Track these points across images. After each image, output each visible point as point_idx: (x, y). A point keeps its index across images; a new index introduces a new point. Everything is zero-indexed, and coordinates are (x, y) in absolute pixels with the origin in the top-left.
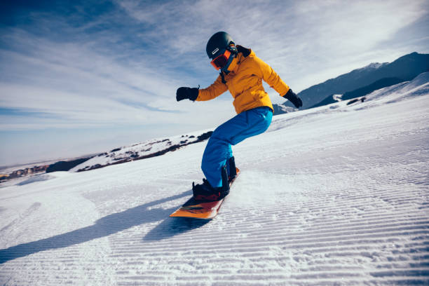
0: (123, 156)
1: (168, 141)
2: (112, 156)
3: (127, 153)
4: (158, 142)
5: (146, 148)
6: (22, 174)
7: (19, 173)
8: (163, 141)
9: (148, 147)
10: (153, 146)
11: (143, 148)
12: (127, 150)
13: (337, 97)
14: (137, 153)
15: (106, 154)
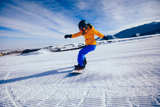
0: (54, 49)
1: (72, 45)
2: (49, 49)
3: (56, 48)
4: (69, 45)
5: (64, 47)
6: (11, 53)
7: (10, 53)
8: (71, 45)
9: (65, 47)
10: (66, 46)
11: (62, 47)
12: (56, 47)
13: (138, 35)
14: (60, 49)
15: (47, 48)
